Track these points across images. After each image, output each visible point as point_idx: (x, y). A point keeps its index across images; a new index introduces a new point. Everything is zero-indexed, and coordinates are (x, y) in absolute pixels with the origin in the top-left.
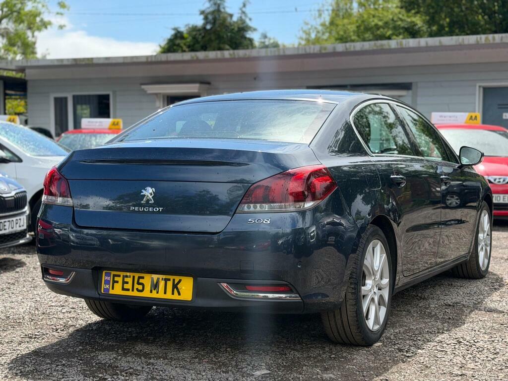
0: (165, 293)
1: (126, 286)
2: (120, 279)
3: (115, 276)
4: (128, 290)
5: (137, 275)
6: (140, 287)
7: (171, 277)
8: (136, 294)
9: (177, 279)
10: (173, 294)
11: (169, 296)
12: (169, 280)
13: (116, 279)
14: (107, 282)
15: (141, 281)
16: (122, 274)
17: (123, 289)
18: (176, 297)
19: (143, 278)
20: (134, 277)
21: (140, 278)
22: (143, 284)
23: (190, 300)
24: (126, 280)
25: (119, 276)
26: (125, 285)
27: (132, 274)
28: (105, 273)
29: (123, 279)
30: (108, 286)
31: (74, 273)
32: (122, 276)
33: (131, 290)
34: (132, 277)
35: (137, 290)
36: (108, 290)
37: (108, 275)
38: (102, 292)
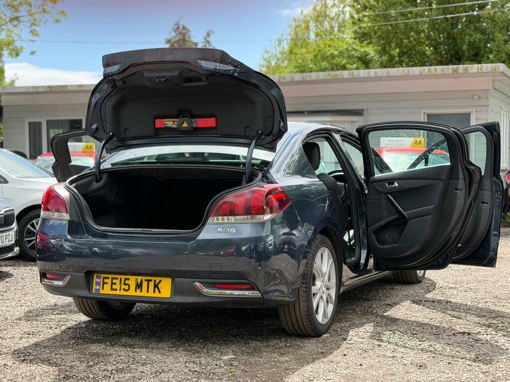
0: (148, 292)
2: (109, 281)
5: (123, 277)
6: (126, 287)
7: (153, 278)
8: (123, 293)
9: (158, 279)
10: (154, 292)
11: (151, 294)
12: (151, 280)
13: (106, 281)
14: (98, 284)
15: (127, 282)
16: (111, 276)
17: (112, 289)
18: (157, 295)
19: (129, 279)
21: (126, 279)
22: (128, 285)
23: (169, 296)
24: (114, 281)
25: (108, 278)
26: (113, 285)
27: (119, 277)
28: (97, 276)
29: (112, 281)
30: (98, 287)
31: (69, 276)
32: (110, 278)
34: (119, 279)
36: (99, 290)
37: (98, 277)
38: (94, 292)
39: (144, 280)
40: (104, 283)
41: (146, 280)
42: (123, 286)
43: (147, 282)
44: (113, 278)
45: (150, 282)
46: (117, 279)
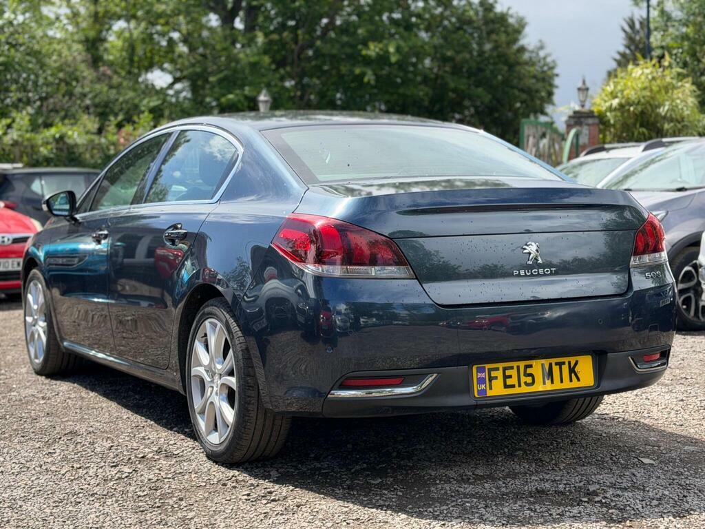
1: (509, 382)
2: (499, 374)
3: (490, 370)
4: (513, 386)
5: (522, 364)
6: (529, 380)
7: (566, 360)
8: (525, 389)
9: (573, 360)
10: (571, 380)
12: (564, 363)
13: (493, 374)
14: (481, 381)
15: (529, 371)
16: (501, 366)
17: (506, 386)
18: (575, 384)
19: (531, 366)
20: (518, 367)
21: (527, 367)
24: (508, 372)
25: (497, 369)
27: (515, 364)
28: (477, 368)
30: (483, 387)
33: (517, 385)
35: (526, 383)
36: (485, 391)
37: (481, 370)
38: (476, 396)
39: (553, 365)
40: (491, 379)
41: (556, 364)
42: (523, 379)
43: (558, 367)
44: (505, 369)
45: (563, 366)
46: (512, 368)
